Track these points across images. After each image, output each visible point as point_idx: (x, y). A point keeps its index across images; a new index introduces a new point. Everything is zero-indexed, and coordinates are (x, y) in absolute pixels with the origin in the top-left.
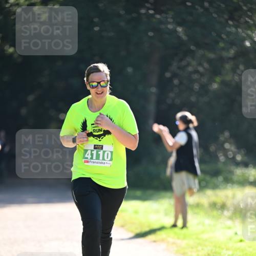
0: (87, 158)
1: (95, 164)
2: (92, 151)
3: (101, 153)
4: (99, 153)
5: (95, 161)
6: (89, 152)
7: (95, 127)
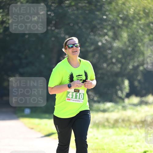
0: (69, 97)
1: (74, 102)
2: (73, 93)
3: (78, 94)
4: (77, 94)
5: (74, 99)
6: (71, 93)
7: (78, 78)
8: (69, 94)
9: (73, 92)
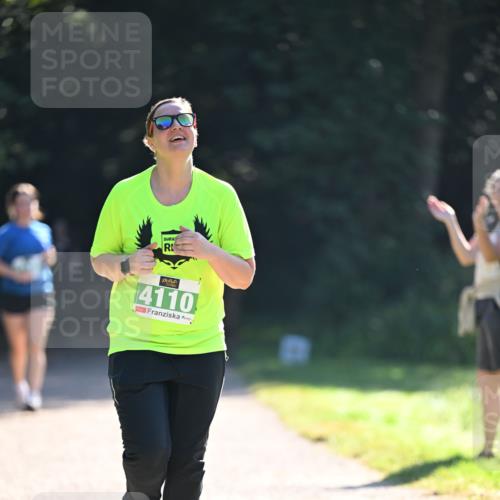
1: (159, 318)
6: (148, 290)
7: (170, 239)
8: (144, 292)
9: (157, 284)
